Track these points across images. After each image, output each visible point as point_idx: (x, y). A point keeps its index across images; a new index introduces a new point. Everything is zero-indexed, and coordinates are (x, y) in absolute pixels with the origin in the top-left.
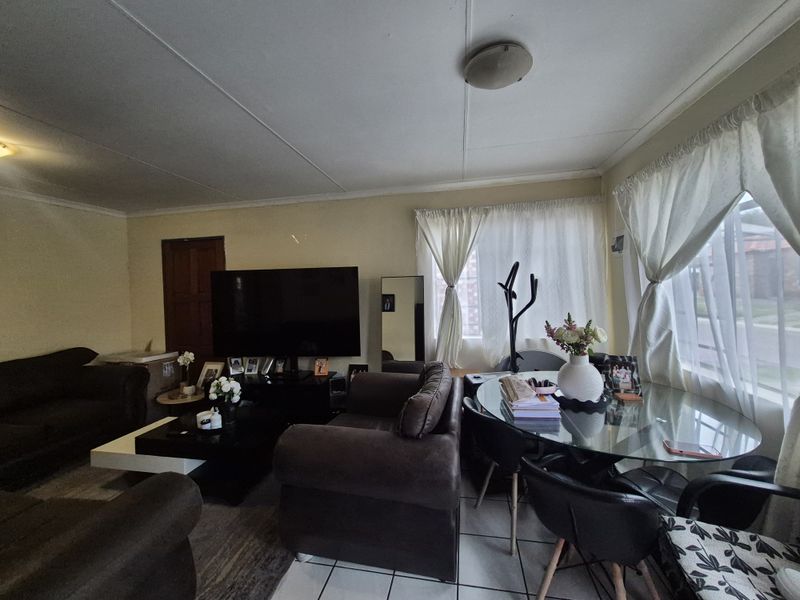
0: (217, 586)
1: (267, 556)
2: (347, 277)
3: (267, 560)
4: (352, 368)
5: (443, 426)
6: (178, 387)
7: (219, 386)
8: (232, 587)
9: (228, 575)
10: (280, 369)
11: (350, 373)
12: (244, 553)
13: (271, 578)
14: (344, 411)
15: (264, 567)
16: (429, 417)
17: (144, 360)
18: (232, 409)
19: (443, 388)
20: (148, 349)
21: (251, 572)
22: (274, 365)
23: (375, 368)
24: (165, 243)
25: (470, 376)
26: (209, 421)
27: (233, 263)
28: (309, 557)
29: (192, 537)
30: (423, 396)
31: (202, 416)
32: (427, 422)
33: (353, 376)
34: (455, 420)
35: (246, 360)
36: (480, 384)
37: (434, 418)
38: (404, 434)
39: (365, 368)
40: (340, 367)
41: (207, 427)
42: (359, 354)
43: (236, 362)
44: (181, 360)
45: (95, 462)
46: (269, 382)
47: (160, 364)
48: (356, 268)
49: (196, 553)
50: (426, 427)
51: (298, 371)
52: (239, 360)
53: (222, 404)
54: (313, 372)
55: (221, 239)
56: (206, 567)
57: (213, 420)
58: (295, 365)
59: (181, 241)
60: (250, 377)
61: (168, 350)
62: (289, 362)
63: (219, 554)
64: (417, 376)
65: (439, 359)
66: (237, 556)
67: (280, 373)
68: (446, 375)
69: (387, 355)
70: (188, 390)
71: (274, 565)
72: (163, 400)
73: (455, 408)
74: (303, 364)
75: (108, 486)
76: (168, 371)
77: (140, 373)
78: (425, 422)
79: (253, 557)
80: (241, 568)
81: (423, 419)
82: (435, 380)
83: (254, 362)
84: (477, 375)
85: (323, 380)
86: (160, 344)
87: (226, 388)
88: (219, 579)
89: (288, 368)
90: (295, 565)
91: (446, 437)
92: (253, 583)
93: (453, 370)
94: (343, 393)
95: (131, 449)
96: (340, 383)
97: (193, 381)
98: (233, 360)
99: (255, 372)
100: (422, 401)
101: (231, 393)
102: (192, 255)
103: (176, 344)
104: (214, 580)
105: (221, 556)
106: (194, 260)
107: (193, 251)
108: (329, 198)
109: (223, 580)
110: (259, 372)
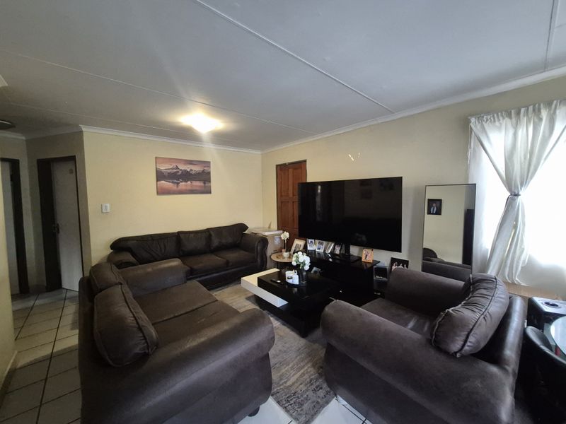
0: (288, 388)
1: (318, 383)
2: (393, 185)
3: (317, 387)
4: (393, 260)
5: (492, 350)
6: (281, 251)
7: (297, 257)
8: (294, 394)
9: (293, 384)
10: (337, 252)
11: (392, 265)
12: (303, 374)
13: (318, 402)
14: (383, 296)
15: (314, 391)
16: (472, 339)
17: (266, 234)
18: (304, 273)
19: (495, 308)
20: (269, 227)
21: (307, 390)
22: (334, 248)
23: (416, 266)
24: (277, 166)
25: (540, 301)
26: (292, 278)
27: (311, 178)
28: (345, 403)
29: (271, 353)
30: (460, 311)
31: (289, 274)
32: (468, 344)
33: (394, 267)
34: (511, 350)
35: (317, 241)
36: (556, 316)
37: (478, 342)
39: (405, 263)
40: (383, 258)
41: (290, 281)
42: (400, 251)
43: (311, 242)
44: (282, 236)
45: (243, 284)
46: (330, 260)
47: (273, 236)
48: (401, 178)
49: (272, 362)
50: (466, 348)
51: (350, 255)
52: (313, 241)
53: (298, 268)
54: (360, 258)
55: (305, 161)
56: (284, 371)
57: (293, 277)
58: (348, 250)
59: (285, 165)
60: (319, 254)
61: (278, 229)
63: (290, 366)
64: (461, 284)
65: (492, 272)
66: (300, 373)
67: (337, 255)
68: (501, 293)
69: (428, 254)
70: (286, 254)
71: (321, 393)
72: (274, 258)
73: (512, 337)
74: (354, 251)
75: (248, 299)
76: (277, 241)
77: (264, 241)
78: (465, 341)
79: (308, 380)
80: (301, 384)
81: (463, 338)
82: (484, 296)
83: (321, 244)
84: (551, 301)
85: (369, 266)
86: (275, 226)
87: (301, 260)
88: (289, 383)
89: (343, 252)
90: (334, 400)
91: (494, 369)
92: (307, 399)
93: (511, 285)
94: (385, 279)
95: (256, 283)
96: (382, 271)
97: (288, 250)
98: (310, 240)
99: (322, 251)
100: (462, 319)
101: (304, 264)
102: (290, 173)
103: (282, 226)
104: (286, 382)
105: (292, 368)
106: (290, 176)
107: (291, 170)
108: (380, 121)
109: (291, 386)
110: (325, 251)
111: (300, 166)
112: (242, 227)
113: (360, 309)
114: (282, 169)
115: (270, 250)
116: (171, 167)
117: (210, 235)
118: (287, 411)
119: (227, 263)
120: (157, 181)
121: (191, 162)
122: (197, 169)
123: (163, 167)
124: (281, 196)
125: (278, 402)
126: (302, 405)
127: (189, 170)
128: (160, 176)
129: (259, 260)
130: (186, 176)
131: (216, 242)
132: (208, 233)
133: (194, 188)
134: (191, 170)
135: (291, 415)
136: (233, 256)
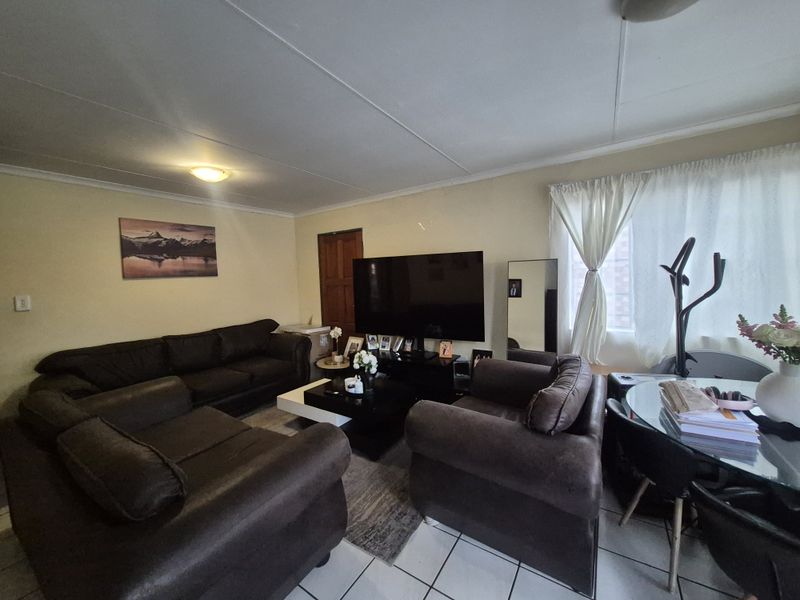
0: (364, 523)
1: (400, 510)
2: (472, 262)
3: (400, 514)
4: (476, 353)
5: (580, 425)
6: (330, 355)
7: (360, 357)
8: (373, 528)
9: (370, 517)
10: (408, 348)
11: (474, 358)
12: (381, 503)
13: (404, 531)
14: (467, 394)
15: (397, 519)
16: (563, 415)
17: (308, 332)
18: (371, 379)
19: (581, 384)
20: (310, 323)
21: (387, 521)
22: (404, 344)
23: (500, 356)
24: (319, 236)
25: (617, 376)
26: (354, 386)
27: (369, 252)
28: (436, 523)
29: (344, 478)
30: (552, 390)
31: (349, 381)
32: (561, 419)
33: (476, 361)
34: (596, 421)
35: (380, 338)
36: (631, 386)
37: (569, 416)
38: (533, 427)
39: (489, 354)
40: (462, 350)
41: (352, 391)
42: (483, 340)
43: (373, 339)
44: (332, 334)
45: (280, 405)
46: (400, 359)
47: (317, 335)
48: (482, 252)
49: (347, 491)
50: (559, 424)
51: (424, 352)
52: (375, 337)
53: (363, 373)
54: (438, 354)
55: (360, 230)
56: (354, 505)
57: (355, 385)
58: (421, 345)
59: (331, 234)
61: (324, 325)
62: (416, 341)
63: (363, 496)
64: (548, 368)
65: (575, 352)
66: (376, 503)
67: (408, 352)
68: (585, 371)
69: (512, 343)
70: (338, 358)
71: (406, 520)
72: (321, 364)
73: (596, 409)
75: (288, 425)
76: (324, 341)
77: (305, 342)
78: (558, 418)
79: (388, 509)
80: (380, 515)
81: (556, 415)
82: (571, 375)
83: (387, 340)
84: (626, 375)
85: (448, 362)
86: (318, 320)
87: (366, 361)
88: (364, 517)
89: (415, 348)
90: (422, 524)
91: (584, 440)
92: (389, 530)
93: (593, 366)
94: (466, 376)
95: (301, 400)
96: (464, 367)
97: (341, 352)
98: (371, 337)
99: (387, 349)
100: (555, 396)
101: (370, 365)
102: (338, 248)
103: (329, 320)
104: (359, 517)
105: (364, 500)
106: (340, 249)
107: (339, 242)
108: (454, 183)
109: (366, 520)
110: (391, 349)
111: (354, 236)
112: (271, 324)
113: (452, 406)
114: (327, 241)
115: (314, 354)
116: (147, 234)
117: (220, 339)
118: (365, 548)
119: (252, 377)
120: (123, 256)
121: (182, 228)
122: (192, 238)
123: (133, 235)
124: (327, 277)
125: (354, 542)
126: (384, 538)
127: (178, 239)
128: (127, 248)
129: (299, 370)
130: (175, 249)
131: (229, 348)
132: (216, 336)
134: (182, 240)
135: (373, 552)
136: (262, 366)
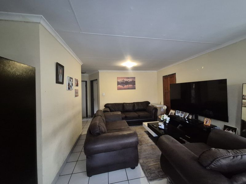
0: (148, 166)
6: (164, 114)
7: (163, 117)
8: (150, 169)
9: (151, 166)
10: (191, 118)
12: (157, 164)
13: (158, 176)
15: (159, 172)
17: (157, 106)
18: (166, 125)
20: (160, 104)
21: (155, 170)
22: (189, 116)
24: (163, 77)
26: (161, 125)
30: (219, 150)
31: (160, 123)
32: (214, 164)
35: (181, 112)
41: (160, 127)
42: (227, 122)
45: (143, 125)
47: (160, 108)
50: (212, 165)
51: (198, 120)
52: (179, 111)
54: (203, 123)
55: (175, 74)
56: (149, 160)
59: (166, 76)
60: (181, 118)
61: (164, 105)
63: (152, 160)
66: (155, 163)
71: (161, 174)
72: (160, 117)
74: (201, 118)
75: (145, 132)
76: (162, 110)
78: (212, 162)
79: (158, 167)
80: (154, 167)
81: (211, 160)
85: (208, 127)
87: (165, 118)
88: (149, 165)
89: (194, 118)
92: (154, 173)
95: (147, 126)
98: (177, 111)
99: (183, 116)
101: (166, 120)
102: (169, 80)
104: (148, 164)
105: (153, 161)
106: (169, 81)
107: (169, 78)
109: (150, 166)
110: (184, 117)
111: (173, 76)
112: (148, 103)
114: (165, 78)
115: (159, 113)
116: (122, 80)
117: (134, 105)
118: (145, 173)
119: (139, 116)
120: (118, 85)
121: (128, 78)
122: (130, 80)
123: (119, 81)
124: (165, 90)
125: (143, 169)
126: (151, 174)
127: (127, 81)
128: (118, 83)
129: (153, 117)
130: (127, 83)
131: (136, 108)
132: (134, 104)
133: (129, 87)
134: (128, 81)
135: (146, 175)
136: (141, 114)
